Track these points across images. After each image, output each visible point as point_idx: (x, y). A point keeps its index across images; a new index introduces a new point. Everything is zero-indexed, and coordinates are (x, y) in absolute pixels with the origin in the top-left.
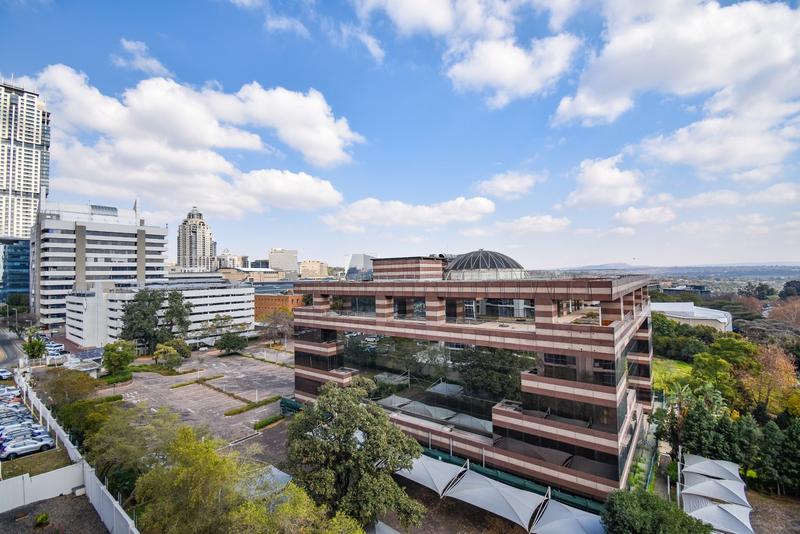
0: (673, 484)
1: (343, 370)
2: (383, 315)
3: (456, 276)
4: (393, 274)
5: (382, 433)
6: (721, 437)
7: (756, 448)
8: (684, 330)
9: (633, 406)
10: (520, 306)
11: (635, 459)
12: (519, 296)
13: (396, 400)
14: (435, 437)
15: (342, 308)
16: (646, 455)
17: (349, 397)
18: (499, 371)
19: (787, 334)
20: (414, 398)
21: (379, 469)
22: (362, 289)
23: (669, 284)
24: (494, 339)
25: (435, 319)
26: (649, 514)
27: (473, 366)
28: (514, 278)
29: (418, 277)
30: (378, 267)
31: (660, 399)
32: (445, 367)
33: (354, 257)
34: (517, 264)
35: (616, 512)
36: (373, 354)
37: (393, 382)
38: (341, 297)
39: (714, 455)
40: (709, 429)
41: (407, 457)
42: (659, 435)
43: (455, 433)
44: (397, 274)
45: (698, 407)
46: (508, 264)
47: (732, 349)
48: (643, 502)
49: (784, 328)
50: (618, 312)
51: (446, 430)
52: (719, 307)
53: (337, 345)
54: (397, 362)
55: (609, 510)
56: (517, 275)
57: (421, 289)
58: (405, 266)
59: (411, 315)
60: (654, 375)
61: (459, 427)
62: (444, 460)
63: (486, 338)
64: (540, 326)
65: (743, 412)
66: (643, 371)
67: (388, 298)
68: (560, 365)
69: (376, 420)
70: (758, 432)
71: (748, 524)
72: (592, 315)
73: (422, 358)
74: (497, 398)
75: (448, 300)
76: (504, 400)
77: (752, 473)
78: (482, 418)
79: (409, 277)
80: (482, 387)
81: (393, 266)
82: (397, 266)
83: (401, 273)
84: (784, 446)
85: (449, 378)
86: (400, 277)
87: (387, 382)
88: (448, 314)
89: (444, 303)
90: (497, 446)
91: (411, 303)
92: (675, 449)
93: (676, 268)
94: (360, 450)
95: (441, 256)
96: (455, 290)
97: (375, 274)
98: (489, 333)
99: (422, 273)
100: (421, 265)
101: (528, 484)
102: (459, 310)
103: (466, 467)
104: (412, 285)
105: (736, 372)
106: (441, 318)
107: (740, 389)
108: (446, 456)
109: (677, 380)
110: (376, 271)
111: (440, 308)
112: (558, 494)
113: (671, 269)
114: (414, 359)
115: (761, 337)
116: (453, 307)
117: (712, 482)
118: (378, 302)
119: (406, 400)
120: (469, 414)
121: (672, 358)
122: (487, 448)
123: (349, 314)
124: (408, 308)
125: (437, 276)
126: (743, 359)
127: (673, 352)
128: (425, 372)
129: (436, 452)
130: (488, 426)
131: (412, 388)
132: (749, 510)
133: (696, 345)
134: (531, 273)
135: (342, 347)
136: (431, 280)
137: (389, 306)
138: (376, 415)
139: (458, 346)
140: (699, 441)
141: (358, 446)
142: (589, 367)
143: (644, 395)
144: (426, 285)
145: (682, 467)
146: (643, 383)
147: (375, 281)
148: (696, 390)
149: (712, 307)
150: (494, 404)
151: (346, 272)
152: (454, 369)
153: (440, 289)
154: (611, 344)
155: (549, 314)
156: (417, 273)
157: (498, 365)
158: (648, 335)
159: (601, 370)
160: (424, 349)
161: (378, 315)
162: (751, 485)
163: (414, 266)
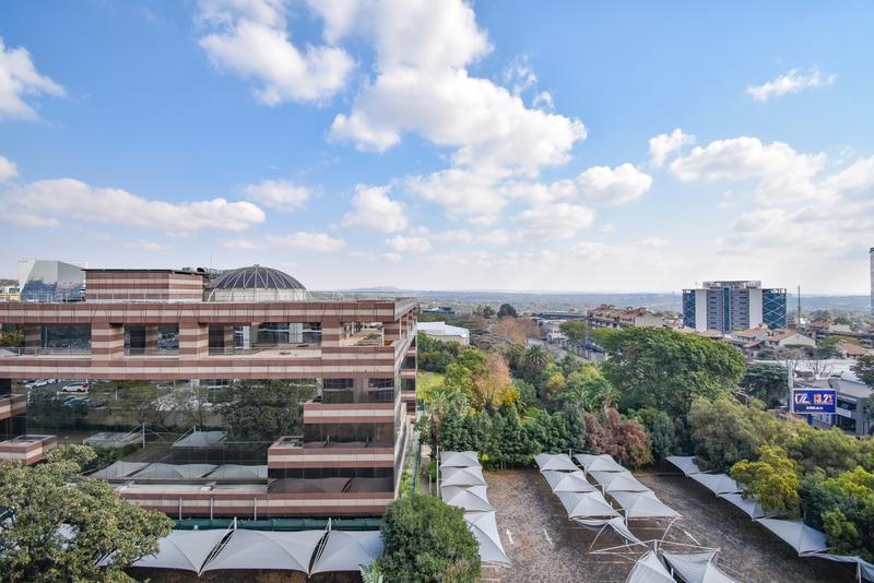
0: (434, 481)
1: (24, 439)
2: (105, 351)
3: (222, 296)
4: (123, 291)
5: (108, 517)
6: (466, 431)
7: (488, 436)
8: (439, 346)
9: (405, 418)
10: (297, 330)
11: (406, 467)
12: (296, 319)
13: (122, 468)
14: (187, 503)
15: (23, 344)
16: (412, 461)
17: (46, 478)
18: (274, 406)
19: (503, 344)
20: (152, 460)
21: (103, 568)
22: (68, 313)
23: (427, 306)
24: (273, 369)
25: (194, 351)
26: (420, 514)
27: (241, 405)
28: (296, 299)
29: (166, 296)
30: (95, 281)
31: (422, 409)
32: (201, 412)
33: (38, 264)
34: (298, 283)
35: (393, 522)
36: (81, 408)
37: (117, 444)
38: (18, 326)
39: (462, 448)
40: (458, 427)
41: (150, 539)
42: (421, 441)
43: (218, 491)
44: (131, 291)
45: (452, 409)
46: (290, 283)
47: (471, 359)
48: (415, 504)
49: (501, 341)
50: (396, 332)
51: (205, 489)
52: (460, 325)
53: (12, 402)
54: (124, 416)
55: (387, 522)
56: (299, 296)
57: (173, 313)
58: (145, 281)
59: (153, 348)
60: (418, 387)
61: (221, 482)
62: (201, 528)
63: (264, 369)
64: (326, 350)
65: (477, 409)
66: (410, 385)
67: (116, 326)
68: (339, 390)
69: (97, 502)
70: (489, 423)
71: (485, 498)
72: (372, 336)
73: (164, 404)
74: (271, 436)
75: (211, 325)
76: (283, 437)
77: (485, 457)
78: (254, 464)
79: (150, 296)
80: (254, 428)
81: (123, 281)
82: (130, 281)
83: (138, 291)
84: (505, 431)
85: (207, 425)
86: (134, 296)
87: (106, 446)
88: (212, 344)
89: (207, 330)
90: (272, 492)
91: (152, 333)
92: (434, 450)
93: (431, 292)
94: (70, 550)
95: (200, 270)
96: (225, 313)
97: (89, 291)
98: (268, 363)
99: (171, 291)
100: (171, 281)
101: (307, 522)
102: (229, 338)
103: (232, 527)
104: (160, 307)
105: (474, 377)
106: (202, 350)
107: (476, 390)
108: (205, 522)
109: (433, 389)
110: (89, 286)
111: (201, 337)
112: (339, 522)
113: (427, 293)
114: (152, 408)
115: (486, 347)
116: (219, 335)
117: (460, 470)
118: (95, 332)
119: (143, 464)
120: (238, 464)
121: (430, 370)
122: (260, 497)
123: (39, 352)
124: (148, 339)
125: (196, 296)
126: (478, 366)
127: (430, 365)
128: (169, 422)
129: (189, 522)
130: (261, 472)
131: (148, 446)
132: (486, 487)
133: (447, 357)
134: (314, 294)
135: (22, 404)
136: (185, 301)
137: (116, 338)
138: (97, 495)
139: (219, 384)
140: (452, 440)
141: (65, 546)
142: (366, 387)
143: (411, 406)
144: (179, 307)
145: (440, 464)
146: (410, 395)
147: (89, 301)
148: (450, 395)
149: (457, 325)
150: (269, 445)
151: (21, 287)
152: (216, 413)
153: (203, 313)
154: (391, 362)
155: (336, 338)
156: (165, 291)
157: (274, 399)
158: (415, 352)
159: (376, 389)
160: (169, 391)
161: (96, 351)
162: (486, 466)
163: (159, 281)
